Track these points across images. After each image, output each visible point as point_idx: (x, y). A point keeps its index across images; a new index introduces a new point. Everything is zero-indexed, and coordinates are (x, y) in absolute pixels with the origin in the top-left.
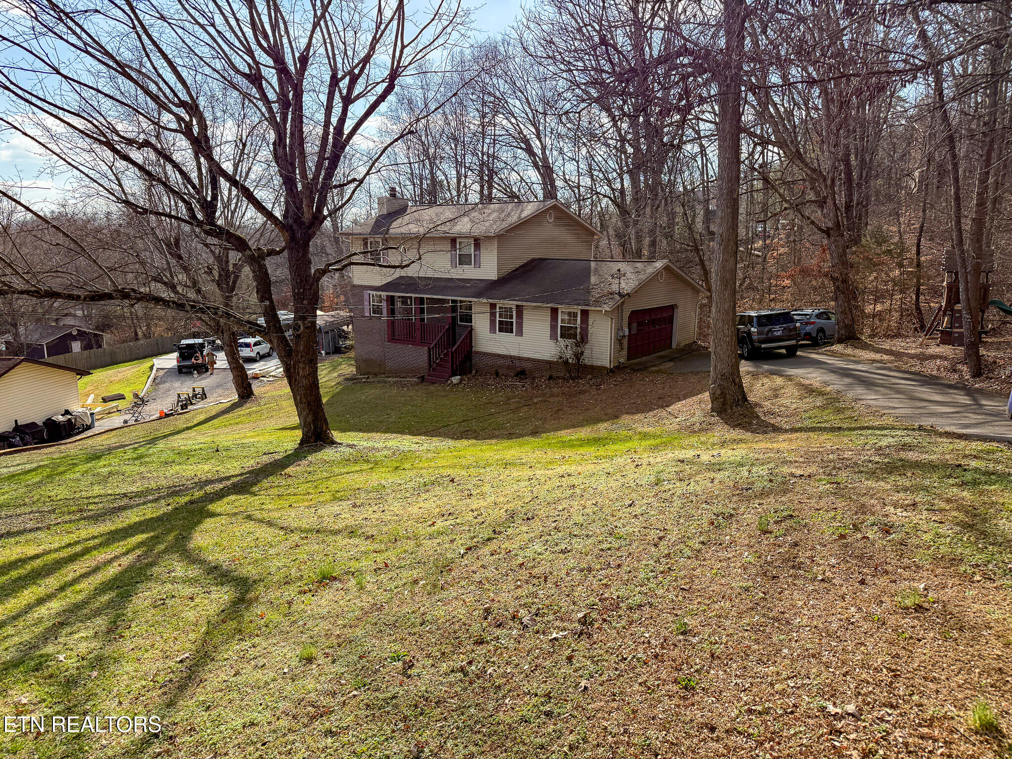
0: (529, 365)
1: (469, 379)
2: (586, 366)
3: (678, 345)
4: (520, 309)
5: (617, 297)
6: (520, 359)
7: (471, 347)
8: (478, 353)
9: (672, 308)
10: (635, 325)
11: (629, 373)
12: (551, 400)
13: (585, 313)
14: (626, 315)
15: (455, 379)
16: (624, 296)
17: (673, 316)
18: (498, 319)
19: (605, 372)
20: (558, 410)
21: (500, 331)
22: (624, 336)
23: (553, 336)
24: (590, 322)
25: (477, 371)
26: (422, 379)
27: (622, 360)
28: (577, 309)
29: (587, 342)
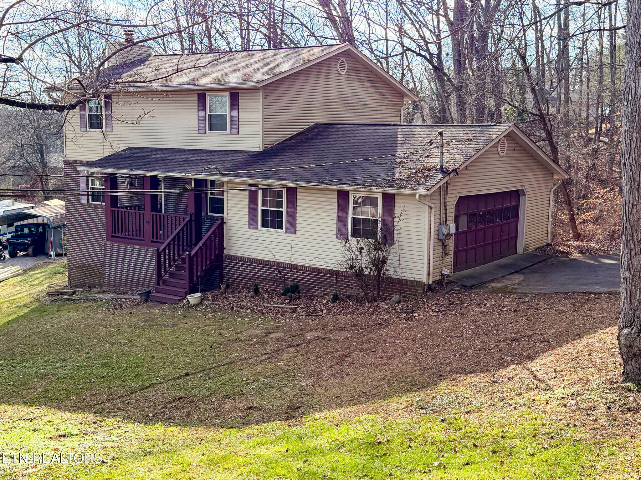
0: (306, 278)
1: (215, 298)
2: (391, 280)
3: (526, 249)
4: (292, 192)
5: (438, 176)
6: (292, 267)
7: (222, 248)
8: (230, 257)
9: (517, 195)
10: (464, 220)
11: (458, 292)
12: (333, 336)
13: (389, 199)
14: (452, 201)
15: (193, 299)
16: (448, 173)
17: (518, 206)
18: (260, 207)
19: (421, 290)
20: (343, 357)
21: (263, 226)
22: (449, 235)
23: (341, 234)
24: (397, 212)
25: (227, 286)
26: (147, 297)
27: (446, 272)
28: (377, 193)
29: (392, 244)
